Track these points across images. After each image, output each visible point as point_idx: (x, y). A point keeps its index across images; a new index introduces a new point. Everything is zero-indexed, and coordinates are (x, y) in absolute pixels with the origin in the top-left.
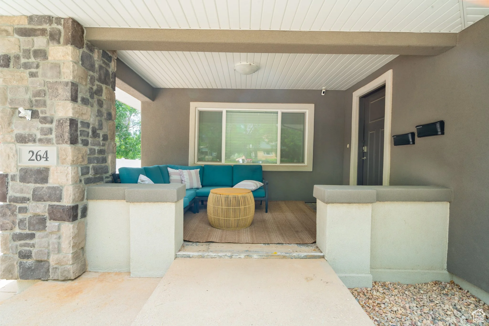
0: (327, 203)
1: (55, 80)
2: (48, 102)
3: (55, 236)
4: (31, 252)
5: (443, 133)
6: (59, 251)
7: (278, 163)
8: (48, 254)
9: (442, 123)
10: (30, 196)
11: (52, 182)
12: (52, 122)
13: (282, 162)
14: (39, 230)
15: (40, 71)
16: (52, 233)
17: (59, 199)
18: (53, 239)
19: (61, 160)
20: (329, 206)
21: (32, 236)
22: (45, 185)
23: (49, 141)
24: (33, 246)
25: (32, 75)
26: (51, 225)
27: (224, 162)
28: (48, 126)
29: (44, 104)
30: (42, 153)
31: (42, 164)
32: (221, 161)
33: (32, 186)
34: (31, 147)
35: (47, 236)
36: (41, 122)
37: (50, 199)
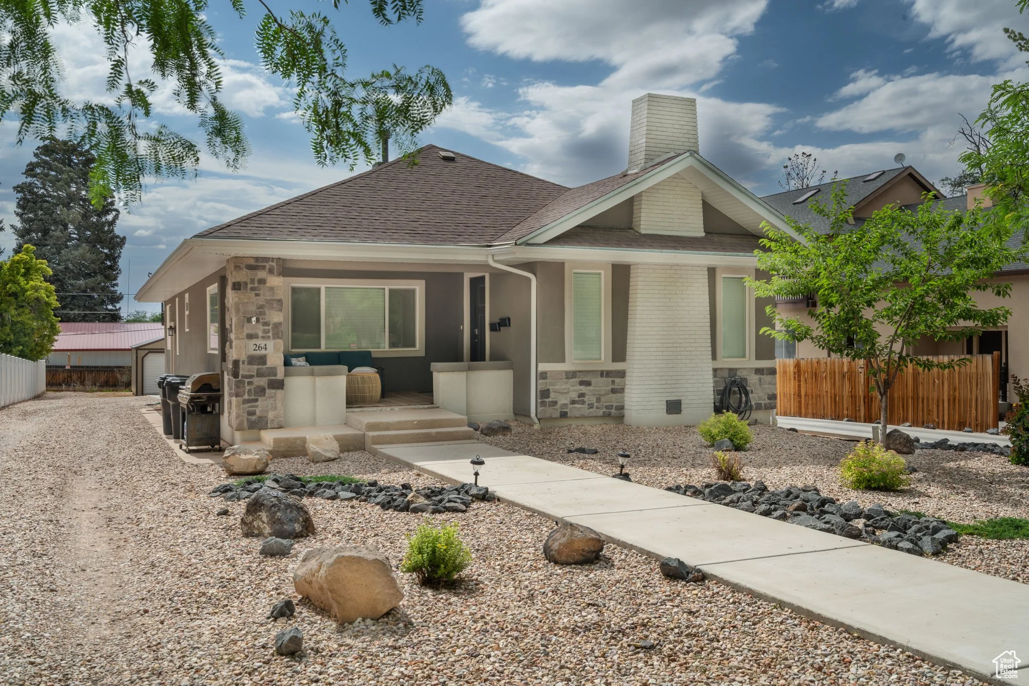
0: (440, 372)
1: (271, 298)
2: (267, 312)
3: (272, 399)
4: (255, 411)
5: (510, 326)
6: (276, 408)
7: (387, 349)
8: (267, 412)
9: (509, 319)
10: (255, 374)
11: (270, 363)
12: (269, 325)
13: (390, 347)
14: (261, 396)
15: (261, 292)
16: (270, 398)
17: (275, 375)
18: (271, 401)
19: (276, 349)
20: (441, 374)
21: (256, 400)
22: (264, 367)
23: (269, 337)
24: (257, 406)
25: (257, 295)
26: (269, 392)
27: (323, 348)
28: (266, 328)
29: (265, 314)
30: (262, 346)
31: (263, 352)
32: (319, 347)
33: (256, 367)
34: (254, 341)
35: (266, 400)
36: (263, 326)
37: (269, 375)
